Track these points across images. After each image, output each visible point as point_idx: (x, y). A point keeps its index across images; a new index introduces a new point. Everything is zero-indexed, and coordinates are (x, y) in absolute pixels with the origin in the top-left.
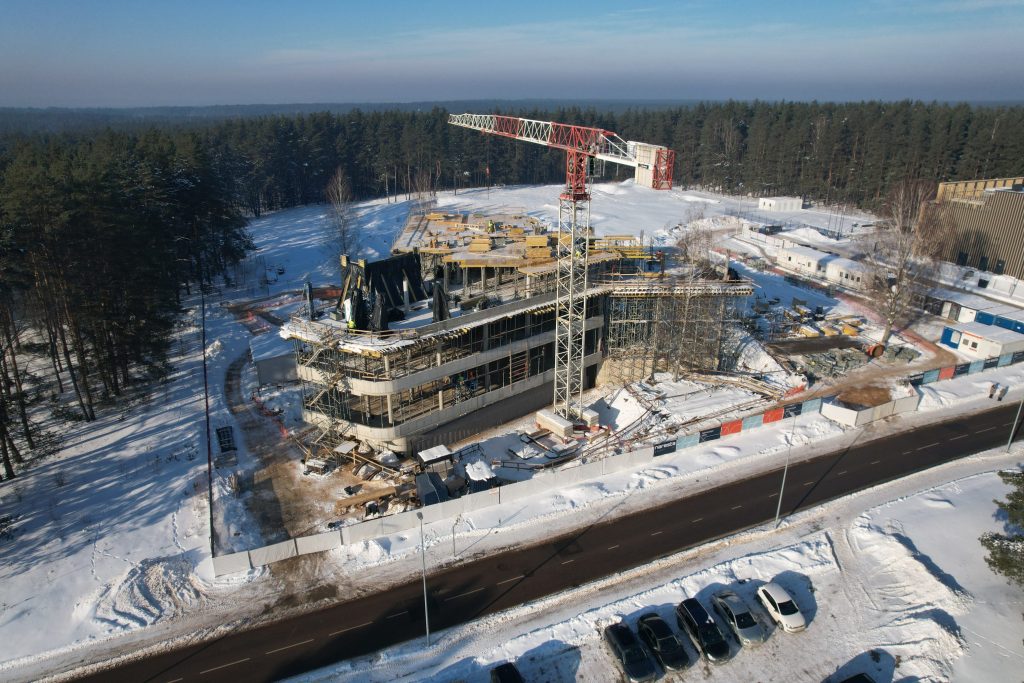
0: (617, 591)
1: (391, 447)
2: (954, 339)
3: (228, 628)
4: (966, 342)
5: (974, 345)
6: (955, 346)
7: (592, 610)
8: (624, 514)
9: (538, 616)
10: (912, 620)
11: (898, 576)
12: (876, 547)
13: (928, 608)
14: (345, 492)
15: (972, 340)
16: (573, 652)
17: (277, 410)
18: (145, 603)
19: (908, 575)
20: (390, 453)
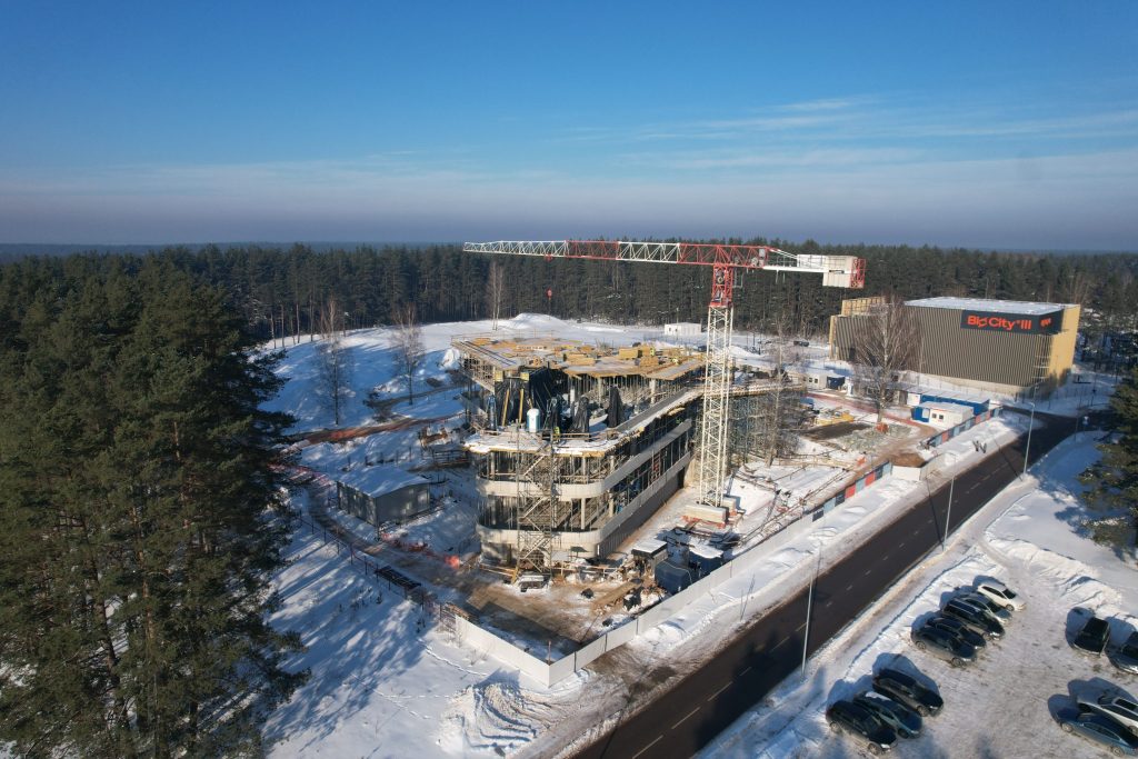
0: (886, 613)
1: (581, 554)
2: (924, 415)
3: (614, 721)
4: (935, 416)
5: (941, 417)
6: (926, 420)
7: (884, 629)
8: (830, 566)
9: (852, 643)
10: (1078, 585)
11: (1043, 564)
12: (1014, 550)
13: (1078, 578)
14: (583, 597)
15: (938, 413)
16: (900, 659)
17: (421, 544)
18: (506, 724)
19: (1047, 562)
20: (583, 561)
